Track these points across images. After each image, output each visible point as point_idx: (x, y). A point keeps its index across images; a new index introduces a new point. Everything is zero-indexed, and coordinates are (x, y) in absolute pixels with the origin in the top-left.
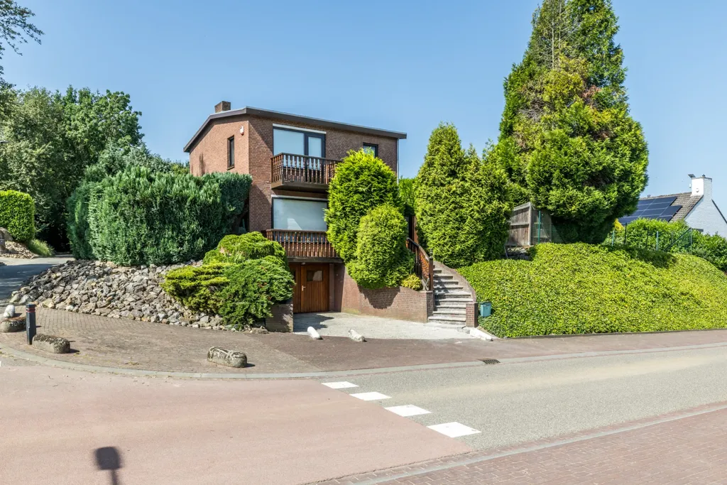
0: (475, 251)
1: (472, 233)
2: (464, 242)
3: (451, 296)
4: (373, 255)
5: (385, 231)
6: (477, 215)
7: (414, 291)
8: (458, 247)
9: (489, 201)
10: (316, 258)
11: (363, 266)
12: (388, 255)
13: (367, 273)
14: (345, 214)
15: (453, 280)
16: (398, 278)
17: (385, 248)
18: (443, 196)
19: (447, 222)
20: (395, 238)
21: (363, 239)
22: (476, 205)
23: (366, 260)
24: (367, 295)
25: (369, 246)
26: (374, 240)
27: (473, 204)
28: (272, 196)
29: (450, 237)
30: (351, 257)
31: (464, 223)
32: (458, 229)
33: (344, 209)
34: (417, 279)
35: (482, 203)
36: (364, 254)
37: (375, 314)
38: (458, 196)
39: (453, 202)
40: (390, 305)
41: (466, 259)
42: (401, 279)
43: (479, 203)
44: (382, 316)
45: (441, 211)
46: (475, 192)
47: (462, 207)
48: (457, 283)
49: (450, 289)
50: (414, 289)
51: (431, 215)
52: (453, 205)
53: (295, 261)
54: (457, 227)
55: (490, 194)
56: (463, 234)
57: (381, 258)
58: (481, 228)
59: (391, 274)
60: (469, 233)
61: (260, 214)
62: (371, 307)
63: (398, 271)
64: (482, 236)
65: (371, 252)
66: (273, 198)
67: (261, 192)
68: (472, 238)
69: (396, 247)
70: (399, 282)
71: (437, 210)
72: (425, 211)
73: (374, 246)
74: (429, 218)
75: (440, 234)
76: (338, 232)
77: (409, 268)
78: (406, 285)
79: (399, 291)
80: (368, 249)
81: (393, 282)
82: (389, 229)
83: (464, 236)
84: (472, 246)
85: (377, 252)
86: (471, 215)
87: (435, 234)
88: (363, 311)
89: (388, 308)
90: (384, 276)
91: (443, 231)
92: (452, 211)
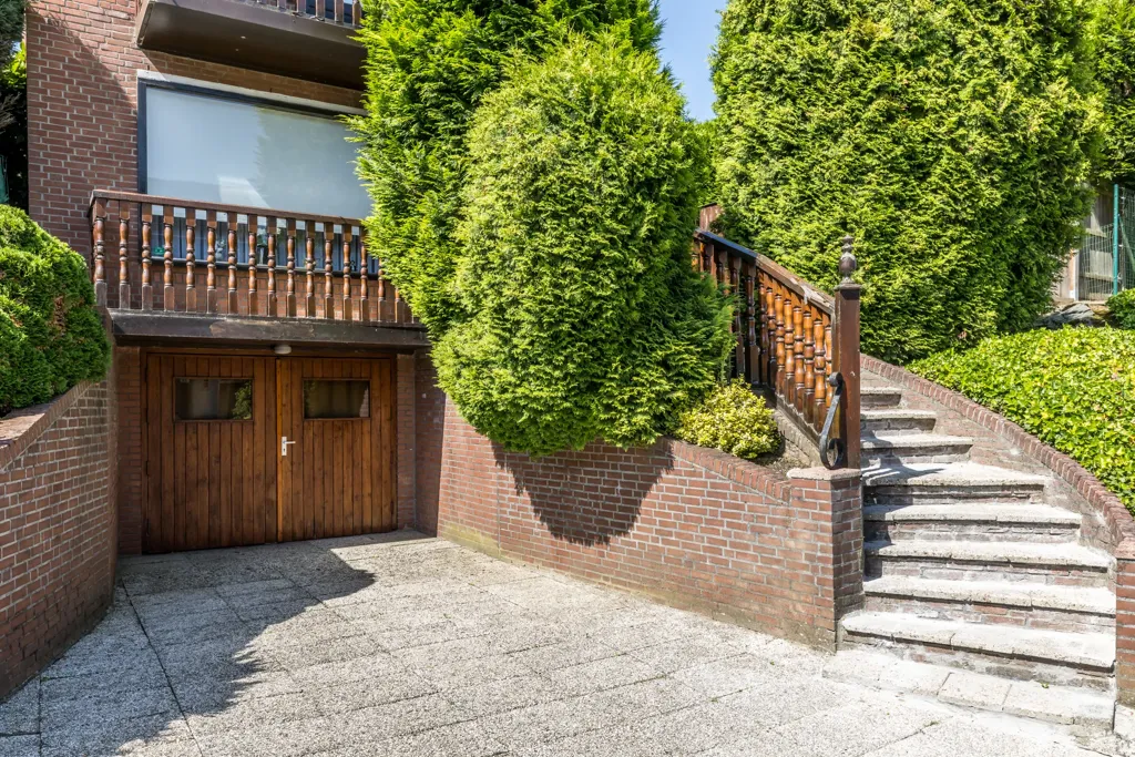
0: (961, 295)
1: (955, 221)
2: (921, 256)
3: (937, 492)
4: (533, 275)
5: (592, 150)
6: (978, 142)
7: (742, 465)
8: (901, 277)
9: (1033, 84)
10: (318, 325)
11: (489, 341)
12: (608, 285)
13: (506, 375)
14: (422, 120)
15: (902, 411)
16: (661, 398)
17: (595, 237)
18: (840, 65)
19: (855, 175)
20: (649, 187)
21: (482, 201)
22: (983, 97)
23: (500, 310)
24: (525, 479)
25: (511, 229)
26: (536, 195)
27: (964, 94)
28: (141, 73)
29: (868, 236)
30: (449, 313)
31: (922, 180)
32: (899, 201)
33: (413, 95)
34: (753, 405)
35: (1008, 90)
36: (487, 278)
37: (558, 563)
38: (900, 66)
39: (879, 91)
40: (623, 529)
41: (927, 327)
42: (676, 405)
43: (992, 87)
44: (588, 574)
45: (829, 131)
46: (973, 43)
47: (917, 111)
48: (928, 424)
49: (909, 451)
50: (743, 454)
51: (789, 149)
52: (881, 102)
53: (215, 332)
54: (893, 198)
55: (1035, 52)
56: (918, 225)
57: (573, 292)
58: (992, 196)
59: (626, 381)
60: (944, 220)
61: (84, 143)
62: (539, 529)
63: (664, 363)
64: (995, 233)
65: (521, 263)
66: (145, 85)
67: (86, 53)
68: (959, 240)
69: (653, 237)
70: (666, 424)
71: (810, 127)
72: (763, 141)
73: (535, 228)
74: (777, 166)
75: (829, 223)
76: (399, 205)
77: (716, 353)
78: (704, 437)
79: (669, 465)
80: (505, 249)
81: (640, 420)
82: (616, 137)
83: (922, 235)
84: (953, 272)
85: (556, 260)
86: (953, 143)
87: (802, 228)
88: (511, 542)
89: (617, 541)
90: (593, 388)
91: (839, 211)
92: (875, 128)
